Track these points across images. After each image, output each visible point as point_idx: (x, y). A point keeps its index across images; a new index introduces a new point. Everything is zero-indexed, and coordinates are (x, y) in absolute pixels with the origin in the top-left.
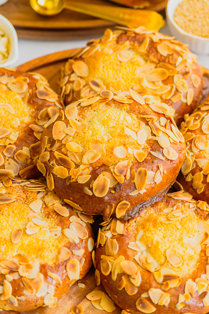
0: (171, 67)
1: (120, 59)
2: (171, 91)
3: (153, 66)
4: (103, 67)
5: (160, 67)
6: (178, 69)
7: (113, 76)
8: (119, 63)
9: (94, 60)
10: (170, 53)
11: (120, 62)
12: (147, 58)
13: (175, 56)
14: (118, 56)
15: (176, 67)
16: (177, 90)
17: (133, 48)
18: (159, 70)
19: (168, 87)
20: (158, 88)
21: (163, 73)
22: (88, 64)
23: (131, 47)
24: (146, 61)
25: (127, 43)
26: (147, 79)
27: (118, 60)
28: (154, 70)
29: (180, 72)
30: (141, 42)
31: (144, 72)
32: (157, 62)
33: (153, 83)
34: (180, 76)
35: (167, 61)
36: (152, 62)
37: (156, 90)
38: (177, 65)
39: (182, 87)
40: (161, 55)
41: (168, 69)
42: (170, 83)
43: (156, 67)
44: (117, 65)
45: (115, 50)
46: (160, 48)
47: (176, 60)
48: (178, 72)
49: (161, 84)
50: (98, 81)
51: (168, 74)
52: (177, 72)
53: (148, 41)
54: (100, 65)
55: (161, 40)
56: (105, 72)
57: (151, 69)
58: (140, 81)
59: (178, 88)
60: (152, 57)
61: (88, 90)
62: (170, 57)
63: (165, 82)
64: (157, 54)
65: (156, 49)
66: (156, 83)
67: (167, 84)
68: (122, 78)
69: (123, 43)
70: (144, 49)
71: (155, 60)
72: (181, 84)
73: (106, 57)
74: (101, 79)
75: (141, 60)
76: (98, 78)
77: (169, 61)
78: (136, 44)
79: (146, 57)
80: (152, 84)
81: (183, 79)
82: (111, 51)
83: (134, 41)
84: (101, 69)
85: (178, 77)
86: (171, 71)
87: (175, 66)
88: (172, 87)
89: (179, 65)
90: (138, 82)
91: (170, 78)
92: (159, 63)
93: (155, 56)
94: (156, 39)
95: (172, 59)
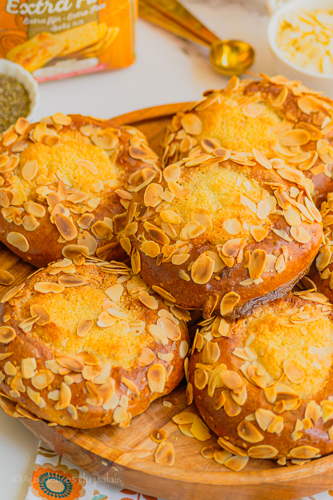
0: (315, 128)
1: (246, 114)
2: (311, 160)
3: (290, 125)
4: (223, 123)
5: (299, 128)
6: (323, 132)
7: (235, 136)
8: (244, 119)
9: (210, 113)
10: (315, 111)
11: (246, 118)
12: (283, 116)
13: (322, 114)
14: (244, 109)
15: (321, 129)
16: (320, 159)
17: (265, 102)
18: (298, 131)
19: (309, 155)
20: (295, 155)
21: (303, 136)
22: (202, 118)
23: (263, 100)
24: (282, 119)
25: (258, 94)
26: (280, 143)
27: (243, 116)
28: (291, 131)
29: (326, 136)
30: (276, 95)
31: (277, 133)
32: (296, 121)
33: (289, 148)
34: (326, 142)
35: (309, 120)
36: (290, 121)
37: (291, 157)
38: (322, 127)
39: (327, 156)
40: (302, 113)
41: (310, 131)
42: (311, 150)
43: (294, 128)
44: (242, 121)
45: (240, 103)
46: (301, 103)
47: (322, 120)
48: (324, 136)
49: (298, 149)
50: (214, 141)
51: (309, 138)
52: (321, 136)
53: (286, 93)
54: (218, 120)
55: (304, 94)
56: (223, 130)
57: (287, 130)
58: (270, 144)
59: (321, 157)
60: (289, 115)
61: (200, 151)
62: (315, 116)
63: (304, 148)
64: (297, 111)
65: (296, 104)
66: (292, 149)
67: (307, 151)
68: (247, 138)
69: (253, 95)
70: (279, 103)
71: (293, 118)
72: (327, 152)
73: (228, 111)
74: (218, 138)
75: (274, 118)
76: (213, 137)
77: (312, 121)
78: (270, 97)
79: (282, 113)
80: (286, 149)
81: (329, 145)
82: (235, 104)
83: (267, 93)
84: (218, 125)
85: (322, 142)
86: (314, 134)
87: (319, 127)
88: (314, 155)
89: (325, 127)
90: (267, 145)
91: (312, 143)
92: (298, 122)
93: (293, 114)
94: (296, 92)
95: (317, 118)
